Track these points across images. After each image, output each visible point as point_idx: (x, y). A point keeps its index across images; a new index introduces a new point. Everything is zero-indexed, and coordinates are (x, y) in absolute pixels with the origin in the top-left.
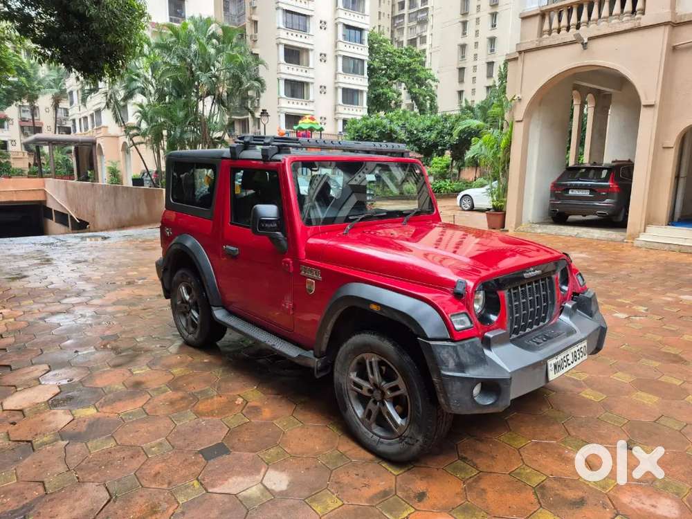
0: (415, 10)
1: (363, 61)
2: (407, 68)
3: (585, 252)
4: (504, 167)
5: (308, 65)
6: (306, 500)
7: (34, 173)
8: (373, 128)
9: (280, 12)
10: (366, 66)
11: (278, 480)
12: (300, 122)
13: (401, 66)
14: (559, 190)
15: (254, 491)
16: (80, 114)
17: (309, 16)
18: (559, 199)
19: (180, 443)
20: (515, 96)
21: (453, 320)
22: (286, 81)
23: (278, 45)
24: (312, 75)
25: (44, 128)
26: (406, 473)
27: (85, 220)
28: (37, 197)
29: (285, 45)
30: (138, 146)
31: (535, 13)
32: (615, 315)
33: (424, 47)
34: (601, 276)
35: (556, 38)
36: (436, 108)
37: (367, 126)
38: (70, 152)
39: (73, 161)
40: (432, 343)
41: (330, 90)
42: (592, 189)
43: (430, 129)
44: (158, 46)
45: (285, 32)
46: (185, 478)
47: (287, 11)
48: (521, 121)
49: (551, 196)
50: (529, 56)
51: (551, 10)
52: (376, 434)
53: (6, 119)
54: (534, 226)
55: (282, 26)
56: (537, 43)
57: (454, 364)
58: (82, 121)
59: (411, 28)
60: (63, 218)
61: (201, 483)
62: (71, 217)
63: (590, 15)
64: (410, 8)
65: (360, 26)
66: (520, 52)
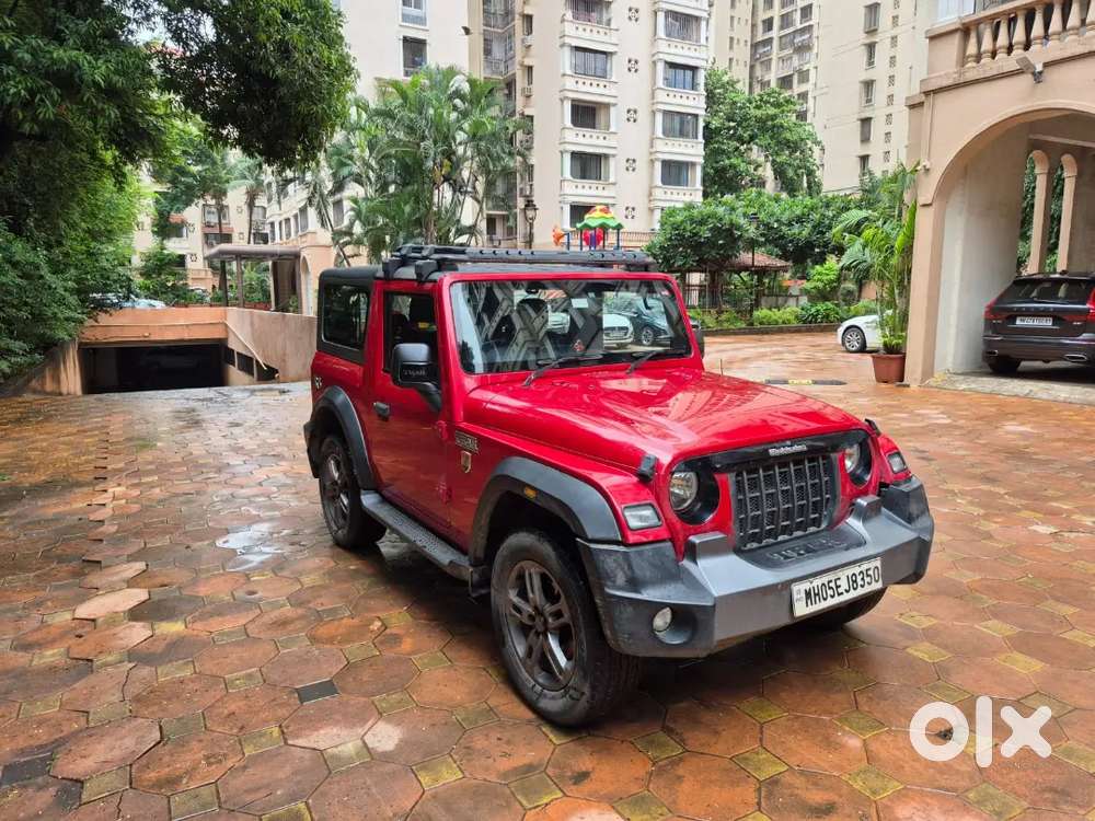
0: (791, 30)
1: (696, 116)
2: (770, 123)
3: (1029, 422)
4: (902, 281)
5: (608, 127)
6: (414, 768)
7: (219, 299)
8: (702, 222)
9: (567, 52)
10: (701, 124)
11: (385, 736)
12: (587, 216)
13: (759, 120)
14: (999, 317)
15: (350, 748)
16: (280, 215)
17: (611, 53)
18: (999, 334)
19: (275, 677)
20: (918, 164)
21: (627, 513)
22: (574, 154)
23: (562, 101)
24: (613, 144)
25: (235, 237)
26: (571, 744)
27: (273, 366)
28: (215, 334)
29: (573, 100)
30: (350, 260)
31: (953, 27)
32: (1035, 527)
33: (803, 88)
34: (1040, 463)
35: (989, 66)
36: (819, 185)
37: (692, 221)
38: (266, 269)
39: (271, 282)
40: (593, 546)
41: (642, 165)
42: (1056, 316)
43: (800, 220)
44: (378, 113)
45: (573, 80)
46: (266, 722)
47: (578, 49)
48: (930, 205)
49: (986, 328)
50: (942, 99)
51: (978, 23)
52: (539, 684)
53: (183, 224)
54: (956, 378)
55: (569, 72)
56: (956, 75)
57: (624, 579)
58: (283, 223)
59: (782, 59)
60: (247, 364)
61: (283, 732)
62: (257, 361)
63: (1047, 25)
64: (782, 28)
65: (692, 63)
66: (927, 93)
